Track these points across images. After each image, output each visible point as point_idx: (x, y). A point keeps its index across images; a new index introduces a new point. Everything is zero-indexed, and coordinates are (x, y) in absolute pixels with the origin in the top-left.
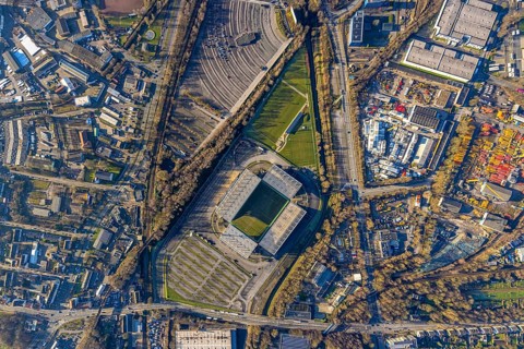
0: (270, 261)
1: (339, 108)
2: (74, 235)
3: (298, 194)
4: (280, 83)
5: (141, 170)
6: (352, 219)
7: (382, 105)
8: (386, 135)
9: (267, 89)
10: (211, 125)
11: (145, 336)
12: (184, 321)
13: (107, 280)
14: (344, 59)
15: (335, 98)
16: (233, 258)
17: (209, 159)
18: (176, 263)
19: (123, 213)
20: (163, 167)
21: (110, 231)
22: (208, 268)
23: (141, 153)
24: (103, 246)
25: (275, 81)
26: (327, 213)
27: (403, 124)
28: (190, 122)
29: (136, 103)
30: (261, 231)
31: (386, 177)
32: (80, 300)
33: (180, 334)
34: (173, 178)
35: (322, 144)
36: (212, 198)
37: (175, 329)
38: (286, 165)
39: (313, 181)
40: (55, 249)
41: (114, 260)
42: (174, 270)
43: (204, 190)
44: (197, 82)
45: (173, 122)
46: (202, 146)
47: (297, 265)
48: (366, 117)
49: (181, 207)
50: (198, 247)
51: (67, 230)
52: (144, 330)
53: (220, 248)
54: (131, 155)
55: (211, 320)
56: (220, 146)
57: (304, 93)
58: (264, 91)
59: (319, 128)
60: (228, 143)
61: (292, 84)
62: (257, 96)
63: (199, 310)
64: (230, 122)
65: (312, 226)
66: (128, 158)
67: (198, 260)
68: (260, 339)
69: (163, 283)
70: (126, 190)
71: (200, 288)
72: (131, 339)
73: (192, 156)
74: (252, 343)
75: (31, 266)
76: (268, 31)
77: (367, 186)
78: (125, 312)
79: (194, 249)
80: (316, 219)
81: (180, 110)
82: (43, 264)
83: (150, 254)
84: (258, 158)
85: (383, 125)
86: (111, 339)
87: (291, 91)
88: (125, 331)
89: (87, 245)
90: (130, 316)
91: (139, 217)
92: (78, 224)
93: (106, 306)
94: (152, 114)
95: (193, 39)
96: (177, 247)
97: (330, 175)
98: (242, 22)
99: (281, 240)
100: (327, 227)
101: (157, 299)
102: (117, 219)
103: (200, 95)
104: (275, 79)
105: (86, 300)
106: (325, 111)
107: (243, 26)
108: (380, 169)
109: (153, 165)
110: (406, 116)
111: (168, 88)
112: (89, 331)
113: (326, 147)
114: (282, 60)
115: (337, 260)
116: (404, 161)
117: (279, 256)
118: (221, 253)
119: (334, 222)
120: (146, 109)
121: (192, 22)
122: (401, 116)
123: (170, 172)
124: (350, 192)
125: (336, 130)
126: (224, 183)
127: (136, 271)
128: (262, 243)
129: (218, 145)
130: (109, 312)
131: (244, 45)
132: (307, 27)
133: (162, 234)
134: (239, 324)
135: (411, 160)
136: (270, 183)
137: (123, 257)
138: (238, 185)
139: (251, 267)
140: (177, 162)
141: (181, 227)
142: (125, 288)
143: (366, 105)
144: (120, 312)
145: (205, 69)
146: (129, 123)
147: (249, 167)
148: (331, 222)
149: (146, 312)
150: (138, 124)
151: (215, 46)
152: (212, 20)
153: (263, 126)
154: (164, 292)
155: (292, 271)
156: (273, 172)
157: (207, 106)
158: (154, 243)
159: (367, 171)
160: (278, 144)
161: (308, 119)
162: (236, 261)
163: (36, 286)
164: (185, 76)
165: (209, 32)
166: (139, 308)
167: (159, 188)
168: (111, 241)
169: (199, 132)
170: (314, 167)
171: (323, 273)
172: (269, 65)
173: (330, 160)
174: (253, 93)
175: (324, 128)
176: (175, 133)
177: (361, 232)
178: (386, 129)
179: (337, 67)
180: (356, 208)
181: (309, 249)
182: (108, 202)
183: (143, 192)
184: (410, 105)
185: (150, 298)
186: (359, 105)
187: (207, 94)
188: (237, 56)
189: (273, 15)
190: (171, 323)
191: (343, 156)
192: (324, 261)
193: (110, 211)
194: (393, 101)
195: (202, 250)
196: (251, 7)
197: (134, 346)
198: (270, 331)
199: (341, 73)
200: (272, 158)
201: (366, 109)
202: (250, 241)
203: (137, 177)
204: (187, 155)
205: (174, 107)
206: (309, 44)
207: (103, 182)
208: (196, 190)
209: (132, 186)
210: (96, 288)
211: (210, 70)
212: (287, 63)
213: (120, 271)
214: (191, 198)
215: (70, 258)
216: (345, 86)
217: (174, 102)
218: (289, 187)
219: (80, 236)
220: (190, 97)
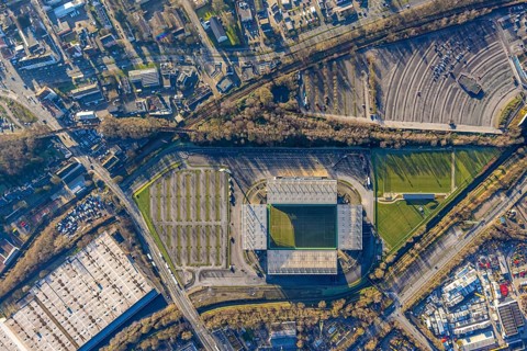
0: (260, 275)
1: (464, 230)
2: (126, 41)
3: (349, 252)
4: (450, 152)
5: (254, 68)
6: (364, 325)
7: (496, 269)
8: (470, 295)
9: (434, 143)
10: (357, 111)
11: (73, 202)
12: (124, 232)
13: (103, 114)
14: (516, 200)
15: (471, 218)
16: (234, 235)
17: (319, 133)
18: (181, 177)
19: (193, 80)
20: (275, 89)
21: (161, 80)
22: (203, 217)
23: (273, 55)
24: (138, 84)
25: (447, 146)
26: (351, 296)
27: (492, 303)
28: (344, 86)
29: (323, 11)
30: (284, 243)
31: (429, 325)
32: (55, 100)
33: (106, 238)
34: (271, 110)
35: (417, 240)
36: (281, 167)
37: (108, 230)
38: (371, 218)
39: (373, 258)
40: (92, 29)
41: (131, 107)
42: (173, 181)
43: (283, 151)
44: (391, 64)
45: (331, 67)
46: (327, 116)
47: (276, 305)
48: (474, 262)
49: (245, 139)
50: (217, 190)
51: (125, 28)
52: (80, 196)
53: (234, 213)
54: (262, 45)
55: (149, 260)
56: (340, 135)
57: (456, 185)
58: (430, 143)
59: (431, 225)
60: (350, 141)
61: (456, 166)
62: (419, 137)
63: (149, 239)
64: (373, 129)
65: (328, 290)
66: (257, 44)
67: (202, 199)
68: (168, 326)
69: (149, 179)
70: (220, 66)
71: (174, 223)
72: (57, 188)
73: (310, 113)
74: (158, 320)
75: (50, 14)
76: (493, 102)
77: (407, 314)
78: (82, 160)
79: (211, 187)
80: (339, 289)
81: (349, 66)
82: (64, 27)
83: (170, 142)
84: (357, 185)
85: (477, 285)
86: (39, 166)
87: (448, 169)
88: (61, 176)
89: (126, 63)
90: (83, 169)
91: (201, 101)
92: (141, 37)
93: (72, 135)
94: (323, 37)
95: (432, 27)
96: (199, 165)
97: (392, 271)
98: (485, 68)
99: (290, 270)
100: (337, 306)
101: (126, 185)
102: (180, 78)
103: (380, 76)
104: (449, 143)
105: (62, 107)
106: (452, 218)
107: (481, 72)
108: (432, 315)
109: (268, 77)
110: (501, 300)
111: (363, 36)
112: (28, 135)
113: (418, 246)
114: (473, 138)
115: (311, 342)
116: (457, 331)
117: (272, 280)
118: (229, 219)
119: (348, 309)
120: (324, 27)
121: (449, 13)
122: (497, 295)
123: (275, 101)
124: (390, 303)
125: (440, 243)
126: (306, 168)
127: (139, 141)
128: (271, 253)
129: (341, 133)
130: (68, 142)
131: (462, 86)
132: (522, 140)
133: (201, 138)
134: (167, 293)
135: (462, 336)
136: (339, 215)
137: (143, 115)
138: (314, 184)
139: (239, 260)
140: (290, 101)
141: (224, 155)
142: (111, 141)
143: (486, 254)
144: (78, 155)
145: (410, 61)
146: (296, 18)
147: (340, 183)
148: (345, 306)
149: (101, 184)
150: (303, 30)
151: (441, 56)
152: (466, 34)
153: (394, 166)
154: (139, 188)
155: (266, 305)
156: (353, 211)
157: (373, 91)
158: (185, 138)
159: (422, 303)
160: (386, 195)
161: (433, 208)
162: (233, 240)
163: (31, 35)
164: (388, 45)
165: (451, 38)
166: (100, 173)
167: (250, 100)
168: (152, 88)
169: (340, 104)
170: (388, 250)
171: (287, 338)
172: (460, 128)
173: (407, 260)
174: (420, 132)
175: (435, 230)
176: (321, 79)
177: (357, 343)
178: (476, 291)
179: (502, 198)
180: (378, 320)
181: (301, 305)
182: (191, 55)
183: (231, 87)
184: (513, 296)
185: (120, 177)
186: (481, 247)
187: (385, 84)
188: (446, 88)
189: (512, 97)
190: (112, 220)
191: (419, 269)
192: (300, 328)
193: (183, 64)
194: (507, 277)
195: (217, 196)
196: (505, 67)
197: (54, 198)
198: (186, 330)
199: (500, 207)
200: (367, 200)
201: (482, 257)
202: (265, 239)
203: (244, 68)
204: (307, 108)
205: (347, 57)
206: (508, 153)
207: (210, 32)
208: (276, 143)
209: (229, 70)
210: (84, 108)
211: (413, 69)
212: (473, 145)
213: (124, 122)
214: (264, 144)
215: (95, 54)
216: (490, 219)
217: (352, 52)
218: (350, 238)
219: (130, 48)
220: (370, 67)
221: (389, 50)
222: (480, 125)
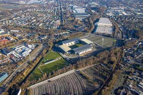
18: (111, 44)
22: (99, 41)
33: (111, 33)
38: (61, 54)
39: (54, 49)
48: (24, 57)
96: (109, 46)
124: (45, 45)
134: (92, 34)
149: (122, 38)
154: (116, 40)
159: (36, 47)
170: (51, 51)
190: (114, 36)
195: (100, 44)
220: (93, 82)
221: (93, 91)
222: (38, 87)
